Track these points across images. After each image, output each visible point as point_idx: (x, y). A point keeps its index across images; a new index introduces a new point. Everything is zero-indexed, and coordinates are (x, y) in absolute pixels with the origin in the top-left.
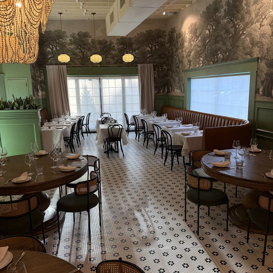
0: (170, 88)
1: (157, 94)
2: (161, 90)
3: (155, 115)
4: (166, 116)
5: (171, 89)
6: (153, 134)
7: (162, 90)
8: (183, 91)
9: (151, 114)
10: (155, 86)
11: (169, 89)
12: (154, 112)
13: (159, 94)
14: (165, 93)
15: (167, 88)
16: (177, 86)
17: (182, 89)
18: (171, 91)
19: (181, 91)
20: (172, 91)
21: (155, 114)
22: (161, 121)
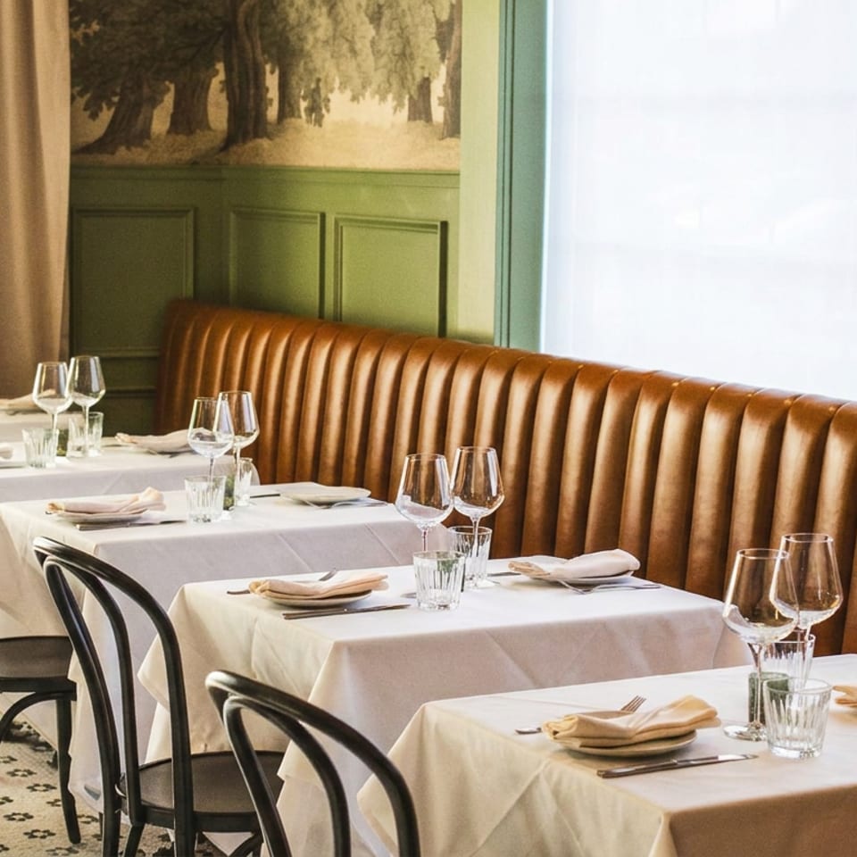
0: (272, 81)
1: (105, 144)
2: (154, 101)
3: (75, 408)
4: (239, 429)
5: (273, 93)
6: (63, 694)
7: (169, 100)
8: (438, 113)
9: (34, 398)
10: (73, 44)
11: (260, 88)
12: (68, 372)
13: (123, 154)
14: (204, 142)
15: (228, 85)
16: (363, 46)
17: (425, 86)
18: (282, 115)
19: (420, 110)
20: (287, 108)
21: (89, 402)
22: (170, 497)
